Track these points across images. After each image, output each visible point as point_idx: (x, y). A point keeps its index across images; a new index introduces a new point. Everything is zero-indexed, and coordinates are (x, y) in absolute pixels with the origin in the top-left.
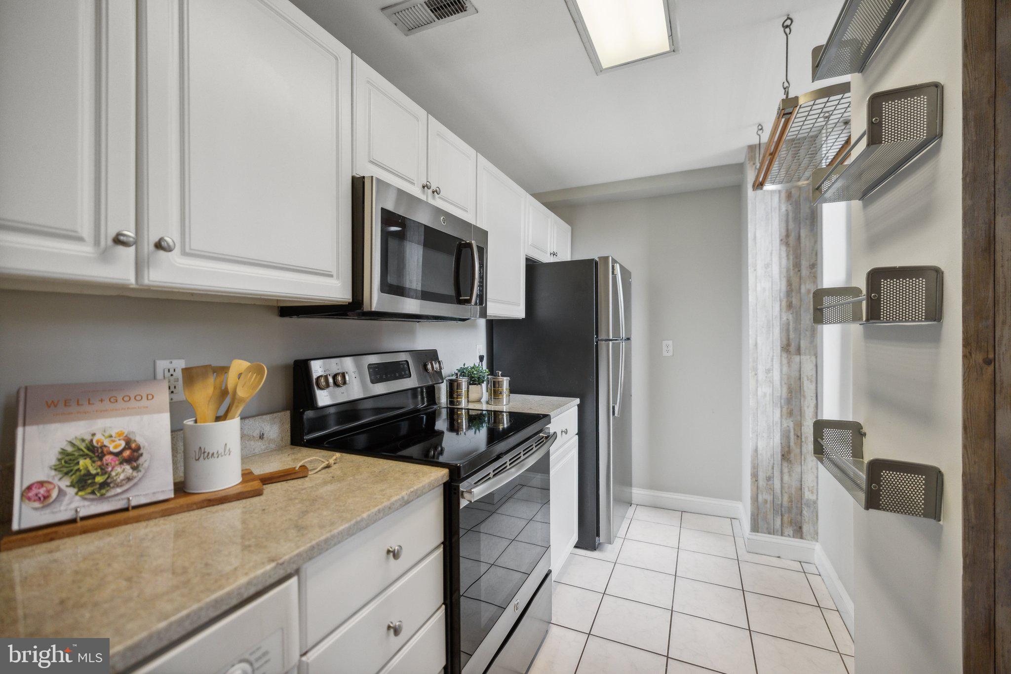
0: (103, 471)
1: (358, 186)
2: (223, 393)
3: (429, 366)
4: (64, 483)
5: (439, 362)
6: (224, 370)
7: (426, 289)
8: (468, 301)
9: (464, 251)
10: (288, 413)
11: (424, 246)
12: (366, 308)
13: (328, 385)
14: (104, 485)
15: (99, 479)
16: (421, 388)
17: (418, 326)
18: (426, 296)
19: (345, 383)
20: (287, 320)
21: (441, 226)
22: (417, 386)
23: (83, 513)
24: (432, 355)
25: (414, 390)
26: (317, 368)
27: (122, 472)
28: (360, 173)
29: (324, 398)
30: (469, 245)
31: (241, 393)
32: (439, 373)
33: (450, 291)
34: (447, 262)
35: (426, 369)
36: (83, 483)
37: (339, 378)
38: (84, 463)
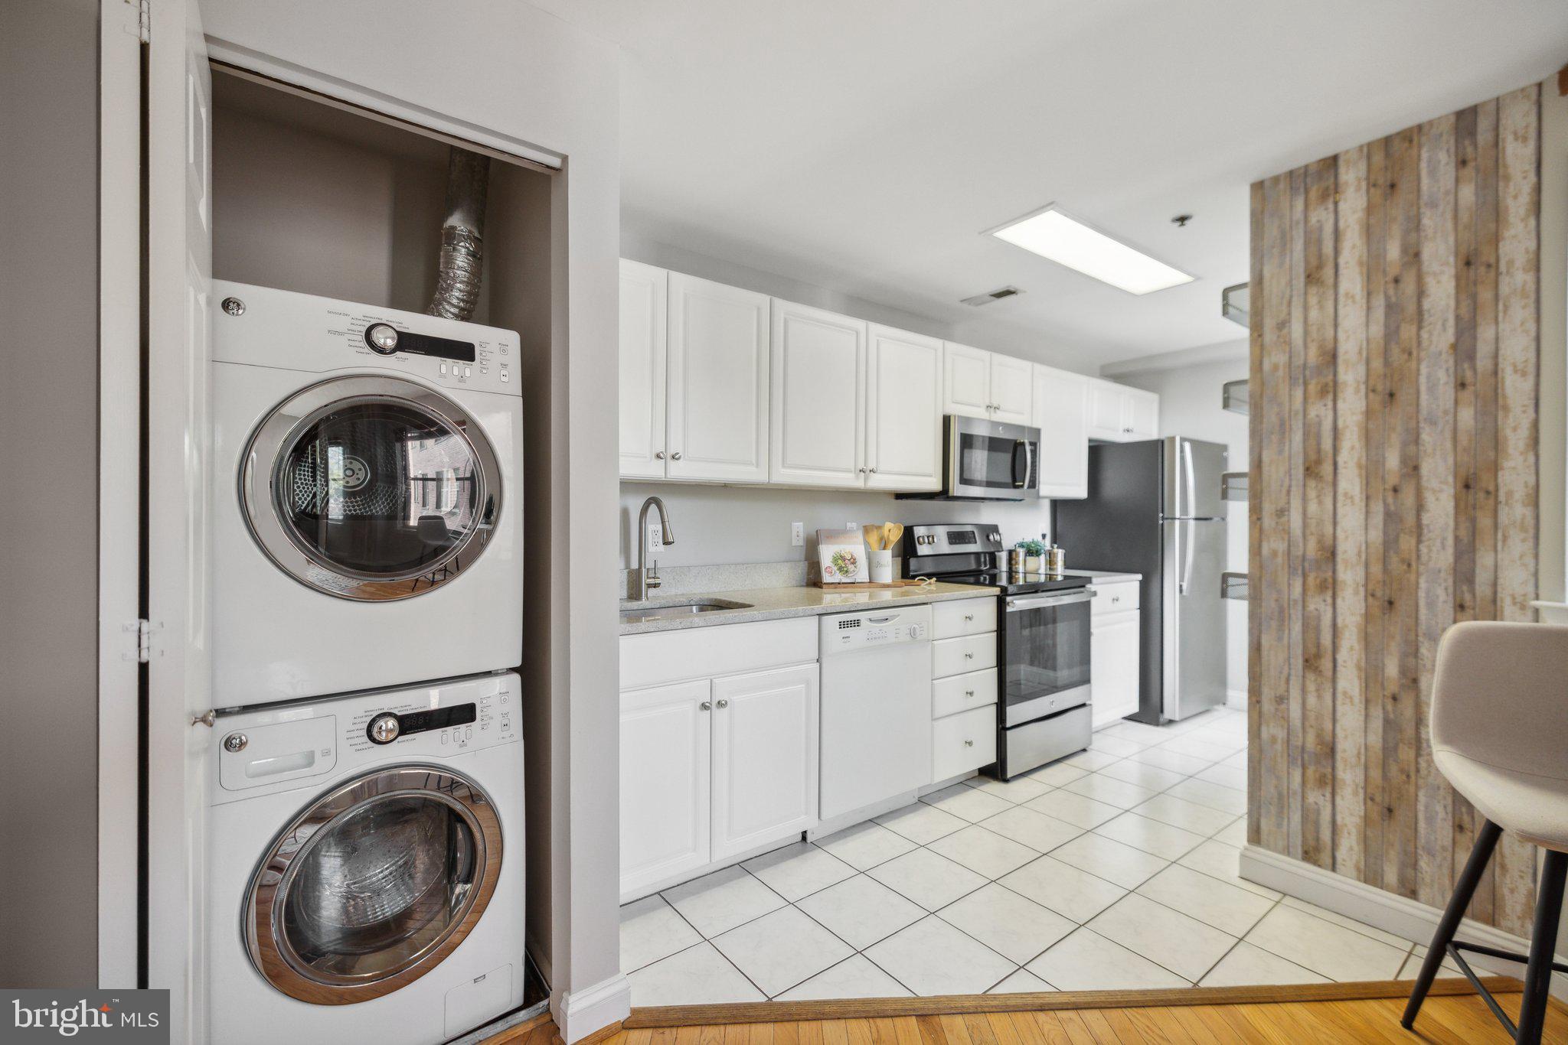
0: (846, 564)
1: (947, 421)
2: (881, 539)
3: (991, 537)
4: (836, 568)
5: (1000, 535)
6: (879, 528)
7: (989, 480)
8: (1022, 486)
9: (1019, 448)
10: (900, 558)
11: (989, 450)
12: (951, 494)
13: (924, 543)
14: (847, 571)
15: (845, 569)
16: (985, 553)
17: (983, 505)
18: (990, 484)
19: (934, 542)
20: (899, 501)
21: (1001, 434)
22: (980, 550)
23: (843, 581)
24: (994, 529)
25: (977, 554)
26: (919, 531)
27: (851, 567)
28: (948, 412)
29: (923, 550)
30: (1023, 444)
31: (891, 538)
32: (999, 543)
33: (1009, 480)
34: (1006, 458)
35: (989, 540)
36: (840, 569)
37: (931, 539)
38: (840, 561)
